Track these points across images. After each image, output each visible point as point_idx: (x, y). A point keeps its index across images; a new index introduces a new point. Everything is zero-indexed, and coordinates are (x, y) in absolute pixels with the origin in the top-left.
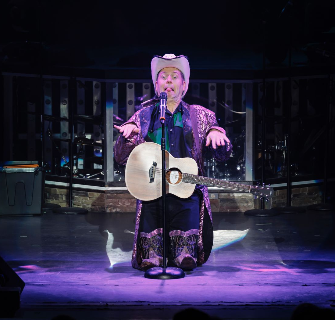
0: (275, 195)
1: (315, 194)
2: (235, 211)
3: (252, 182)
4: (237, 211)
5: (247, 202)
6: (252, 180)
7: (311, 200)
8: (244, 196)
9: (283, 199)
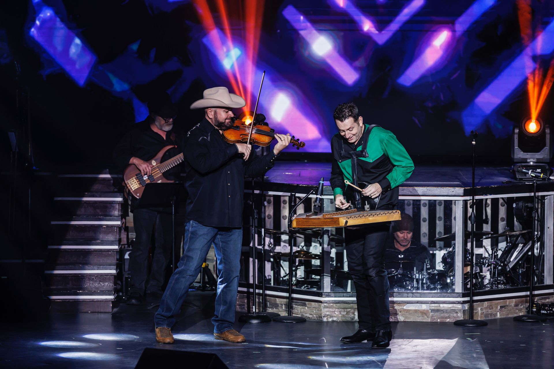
0: (483, 306)
1: (521, 306)
2: (445, 321)
3: (462, 294)
4: (447, 321)
5: (457, 313)
6: (461, 292)
7: (518, 311)
8: (454, 307)
9: (491, 310)
